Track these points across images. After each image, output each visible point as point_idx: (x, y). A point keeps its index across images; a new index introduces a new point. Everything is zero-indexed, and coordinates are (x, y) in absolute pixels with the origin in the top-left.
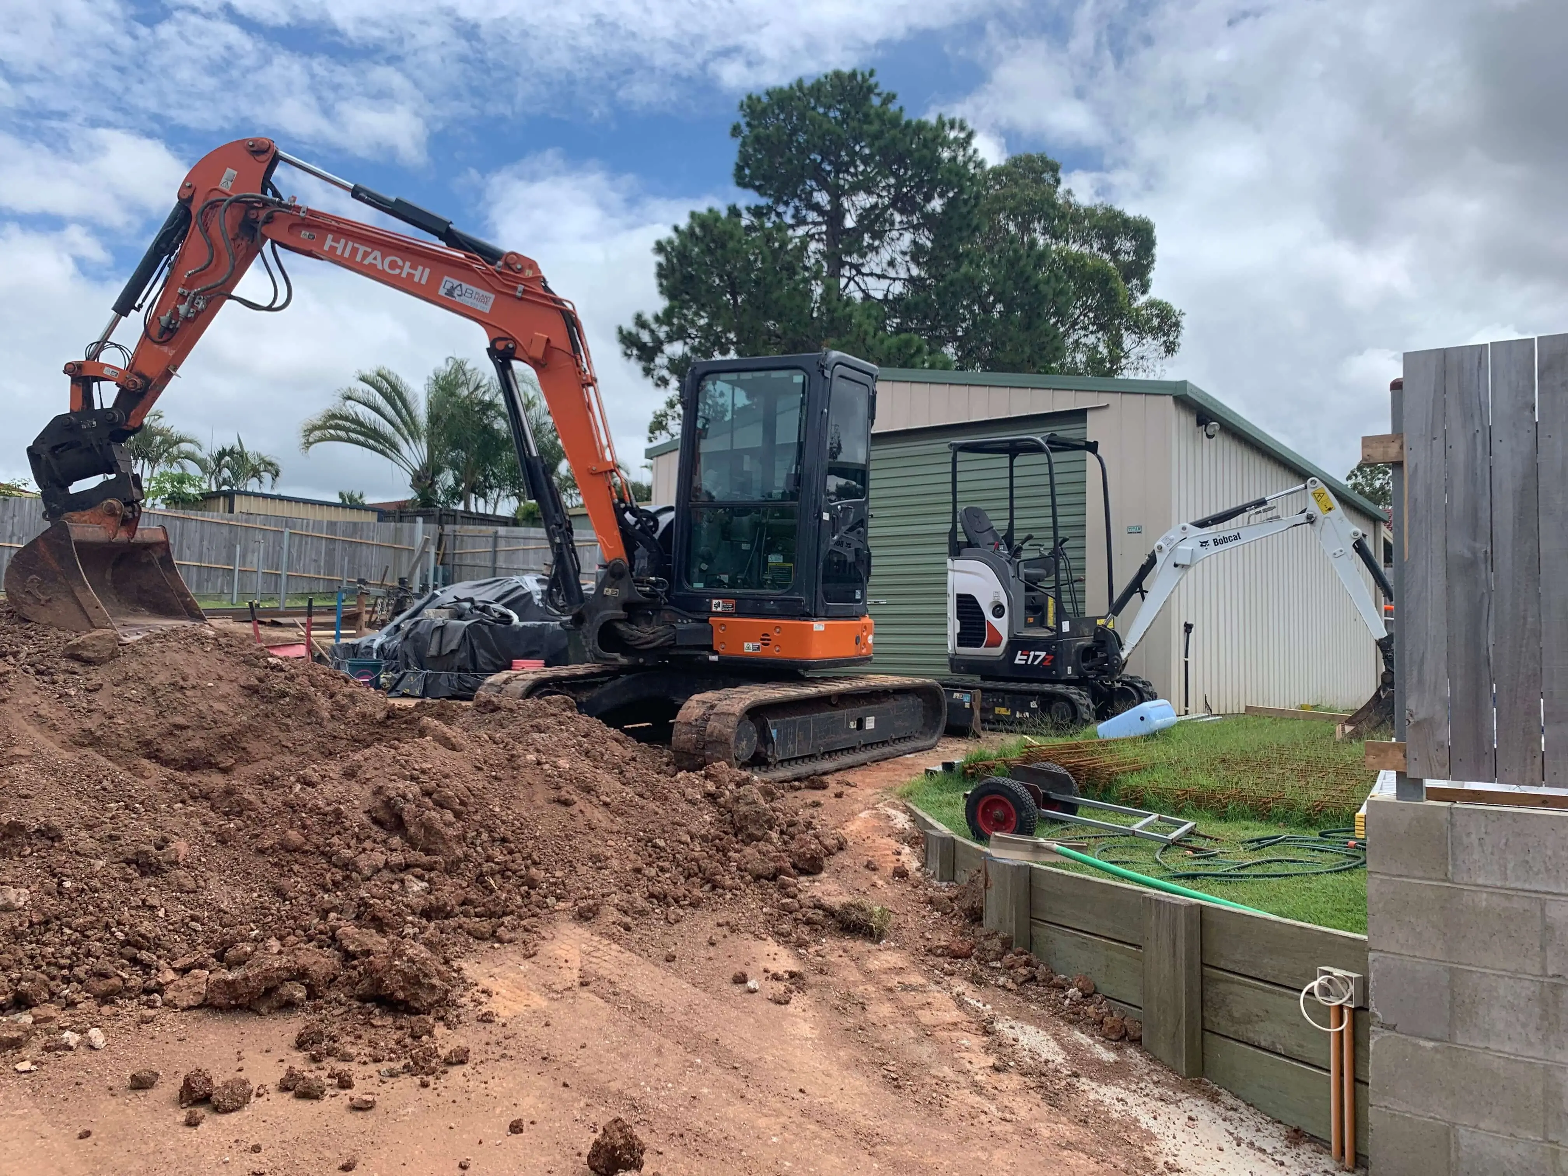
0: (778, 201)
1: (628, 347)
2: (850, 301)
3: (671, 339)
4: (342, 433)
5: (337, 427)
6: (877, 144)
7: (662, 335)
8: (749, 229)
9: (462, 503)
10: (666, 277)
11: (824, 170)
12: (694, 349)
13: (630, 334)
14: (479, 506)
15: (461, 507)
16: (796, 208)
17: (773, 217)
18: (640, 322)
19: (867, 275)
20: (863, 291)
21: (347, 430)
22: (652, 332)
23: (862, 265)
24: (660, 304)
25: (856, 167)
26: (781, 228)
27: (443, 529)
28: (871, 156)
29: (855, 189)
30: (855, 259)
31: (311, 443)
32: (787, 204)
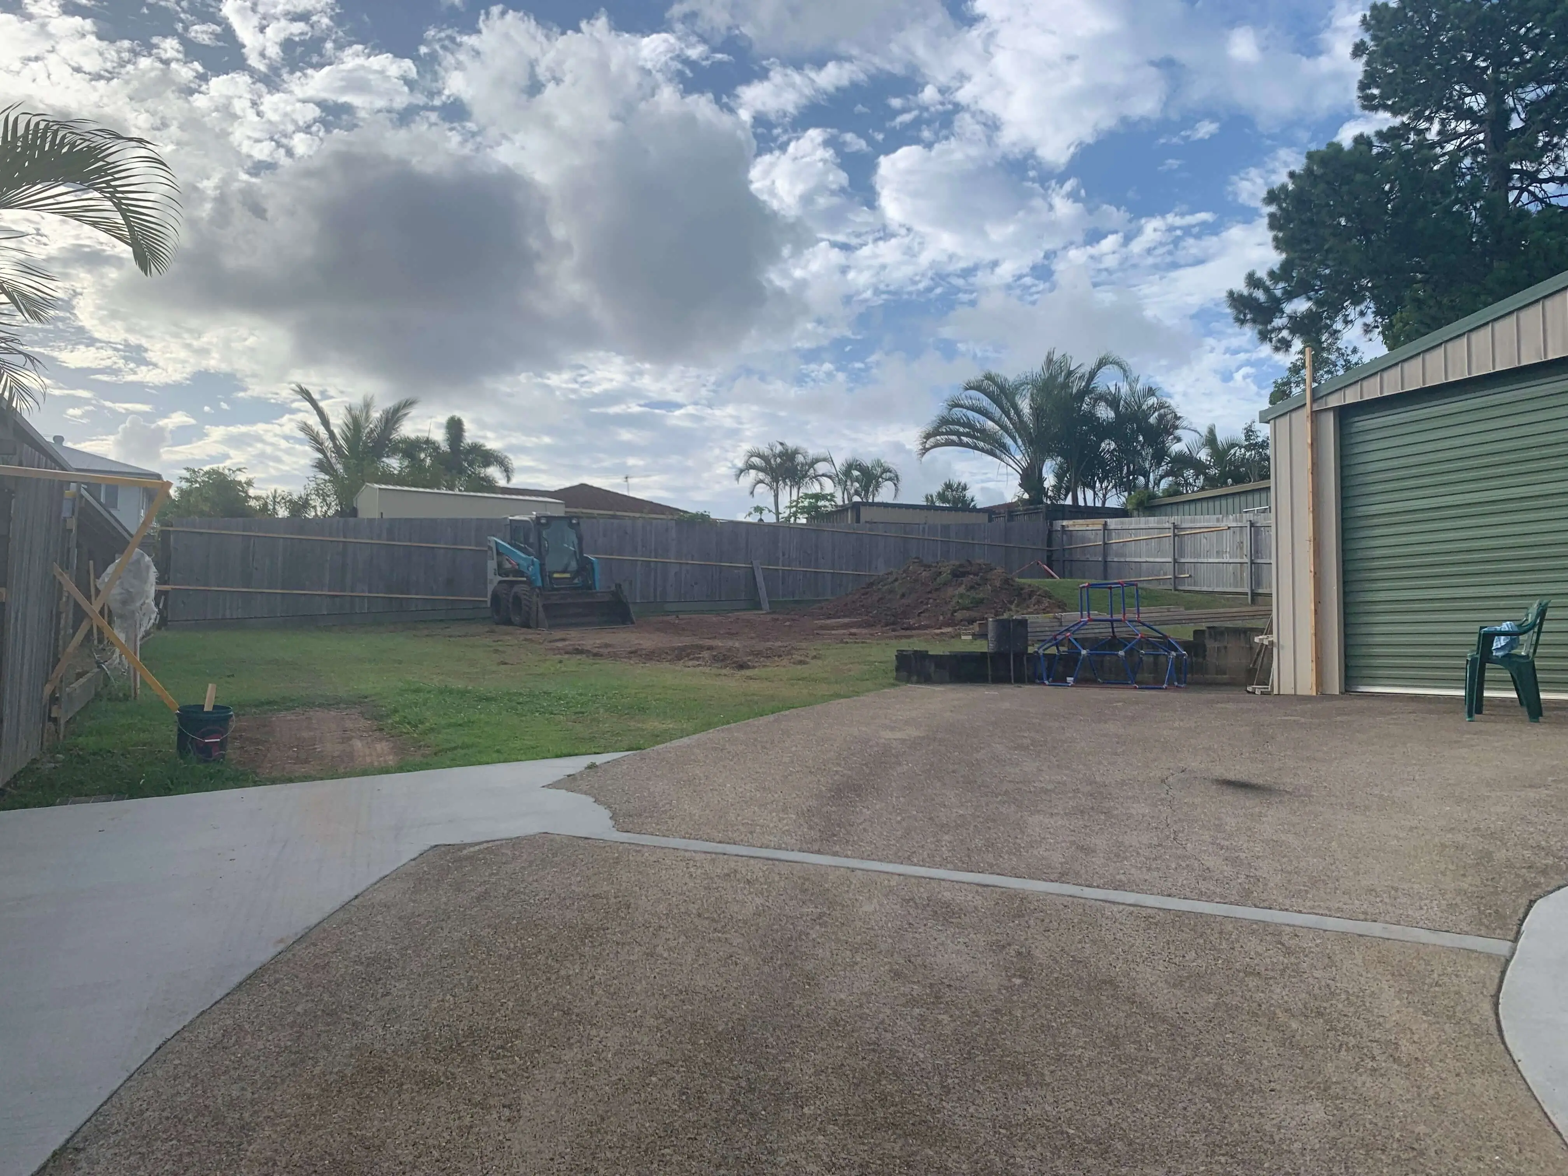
0: (1418, 116)
1: (1240, 312)
2: (1523, 214)
3: (1290, 296)
4: (954, 438)
5: (952, 433)
6: (1549, 18)
7: (1278, 293)
8: (1383, 155)
9: (1070, 496)
10: (1280, 229)
11: (1478, 67)
12: (1319, 303)
13: (1241, 296)
14: (1087, 497)
15: (1069, 501)
16: (1443, 122)
17: (1412, 137)
18: (1253, 281)
19: (1547, 181)
20: (1541, 201)
21: (959, 434)
22: (1267, 290)
23: (1538, 171)
24: (1275, 258)
25: (1522, 54)
26: (1423, 145)
27: (1051, 525)
28: (1544, 35)
29: (1521, 83)
30: (1529, 166)
31: (928, 449)
32: (1430, 119)
